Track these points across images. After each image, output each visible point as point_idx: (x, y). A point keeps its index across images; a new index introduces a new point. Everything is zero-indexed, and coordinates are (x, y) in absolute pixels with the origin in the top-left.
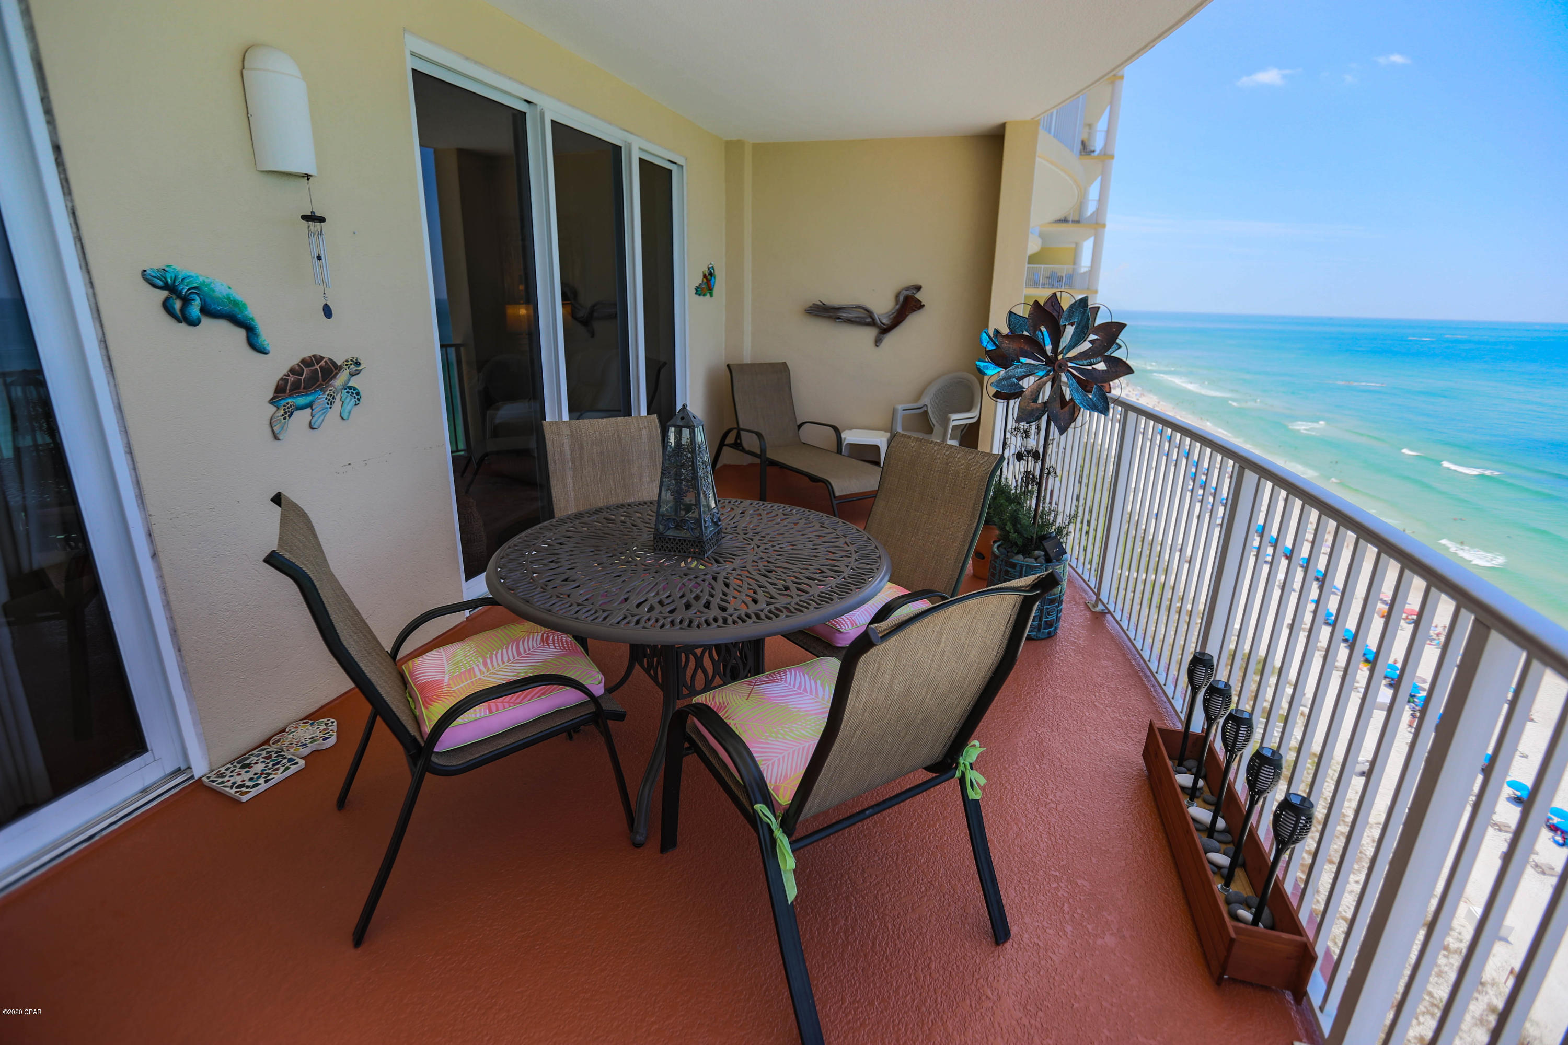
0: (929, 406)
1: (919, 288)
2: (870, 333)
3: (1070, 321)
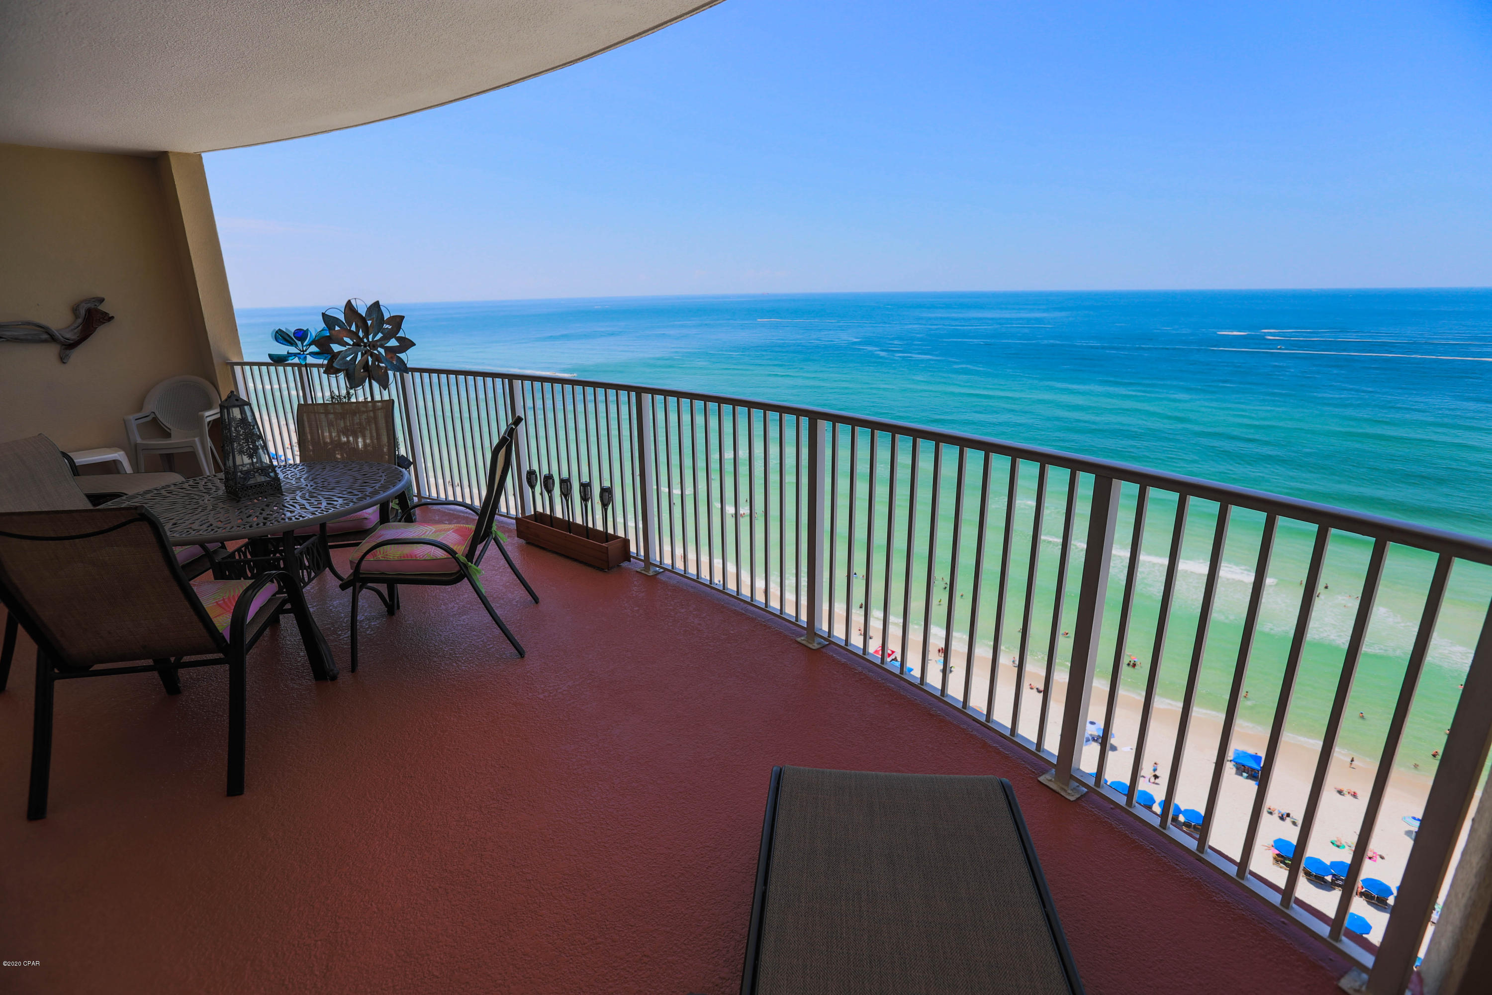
0: (157, 413)
1: (102, 300)
2: (51, 351)
3: (371, 316)
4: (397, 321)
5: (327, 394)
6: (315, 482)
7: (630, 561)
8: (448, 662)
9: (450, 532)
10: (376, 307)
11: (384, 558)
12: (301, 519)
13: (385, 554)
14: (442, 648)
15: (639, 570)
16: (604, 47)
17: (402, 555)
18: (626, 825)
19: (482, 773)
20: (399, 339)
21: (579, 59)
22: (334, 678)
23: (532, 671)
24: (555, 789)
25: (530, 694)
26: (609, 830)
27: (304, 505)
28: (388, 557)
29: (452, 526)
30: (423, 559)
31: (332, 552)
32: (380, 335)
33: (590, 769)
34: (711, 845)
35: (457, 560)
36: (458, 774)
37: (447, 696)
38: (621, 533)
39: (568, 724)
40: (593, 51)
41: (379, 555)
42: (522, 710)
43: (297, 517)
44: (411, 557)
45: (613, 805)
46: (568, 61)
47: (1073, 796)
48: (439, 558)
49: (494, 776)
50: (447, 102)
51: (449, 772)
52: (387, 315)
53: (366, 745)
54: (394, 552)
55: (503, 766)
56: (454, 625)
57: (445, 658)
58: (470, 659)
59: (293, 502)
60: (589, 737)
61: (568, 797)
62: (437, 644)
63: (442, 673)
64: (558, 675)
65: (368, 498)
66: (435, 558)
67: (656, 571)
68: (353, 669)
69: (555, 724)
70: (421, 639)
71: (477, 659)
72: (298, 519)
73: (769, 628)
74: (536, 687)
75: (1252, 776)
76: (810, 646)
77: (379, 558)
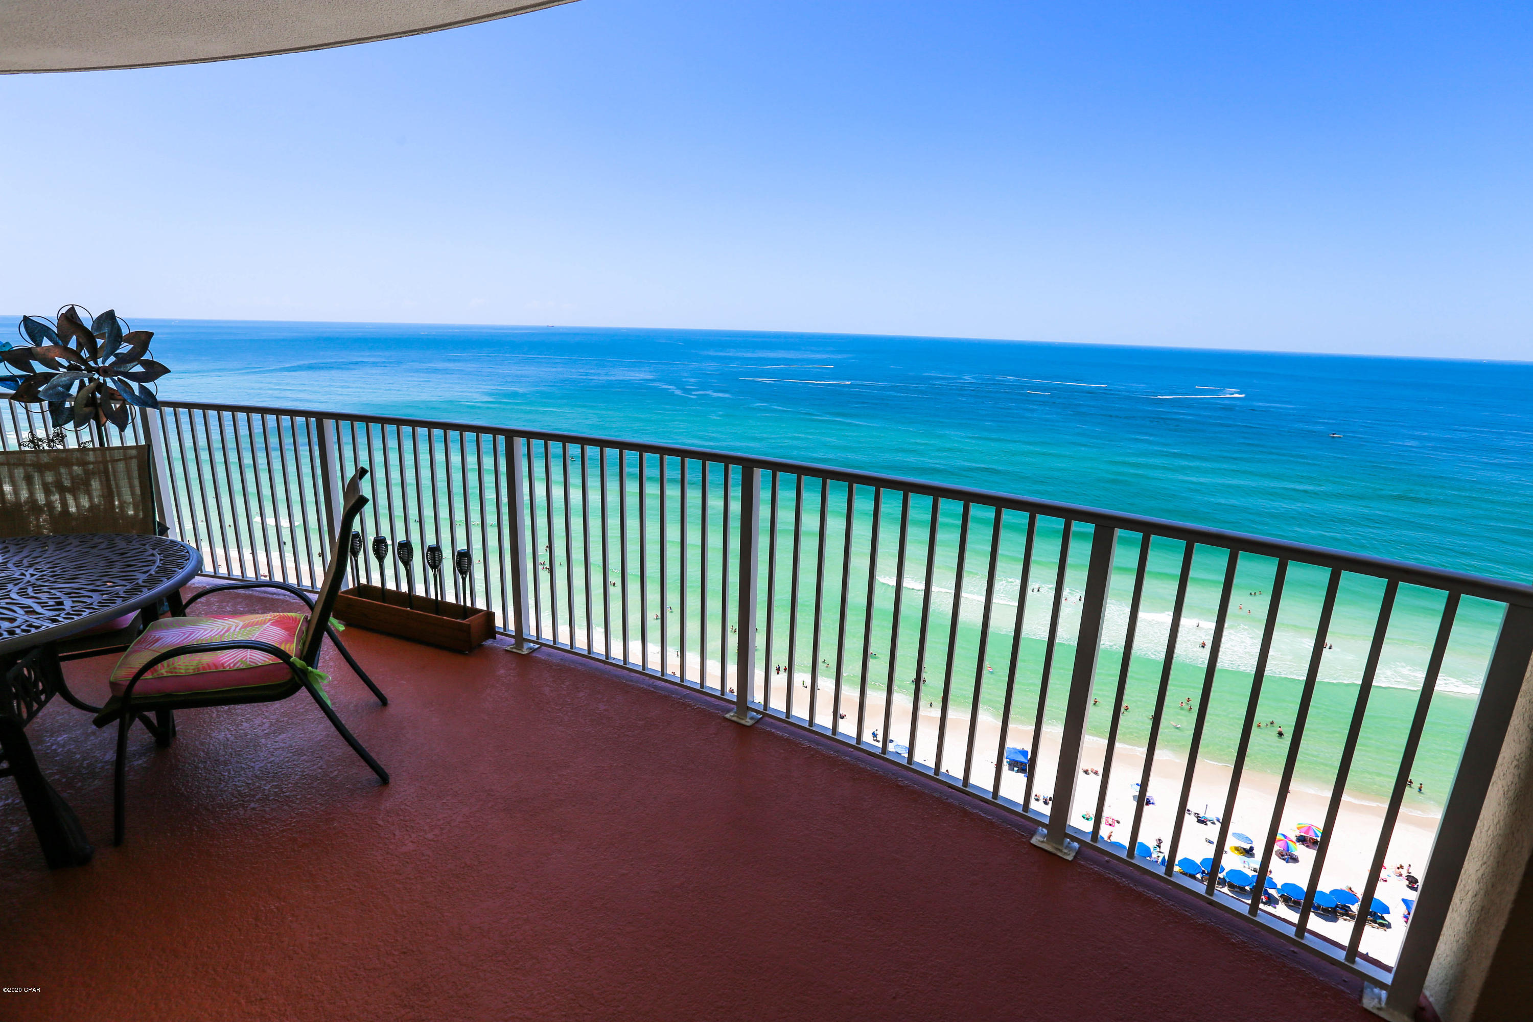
3: (100, 331)
4: (143, 340)
5: (25, 435)
6: (37, 569)
7: (494, 638)
8: (275, 806)
9: (268, 624)
10: (109, 317)
11: (172, 673)
12: (33, 631)
13: (171, 667)
14: (259, 787)
15: (508, 648)
16: (464, 19)
17: (201, 666)
18: (606, 1002)
19: (375, 969)
20: (145, 363)
21: (426, 29)
22: (84, 860)
23: (406, 802)
24: (492, 970)
25: (413, 835)
26: (586, 1014)
27: (31, 607)
28: (176, 671)
29: (268, 616)
30: (235, 668)
31: (63, 665)
32: (112, 359)
33: (532, 930)
34: (724, 1004)
35: (292, 666)
36: (338, 978)
37: (288, 858)
38: (481, 604)
39: (481, 870)
40: (449, 21)
41: (161, 670)
42: (408, 860)
43: (23, 627)
44: (216, 668)
45: (580, 977)
46: (411, 28)
47: (1069, 854)
48: (260, 664)
49: (396, 969)
50: (220, 58)
51: (322, 978)
52: (125, 332)
53: (167, 961)
54: (185, 664)
55: (405, 950)
56: (271, 750)
57: (269, 800)
58: (309, 796)
59: (7, 603)
60: (515, 884)
61: (514, 979)
62: (250, 782)
63: (270, 824)
64: (445, 801)
65: (145, 590)
66: (254, 665)
67: (530, 648)
68: (118, 840)
69: (462, 873)
70: (222, 777)
71: (320, 795)
72: (29, 631)
73: (689, 706)
74: (418, 823)
75: (1022, 770)
76: (743, 722)
77: (162, 674)
